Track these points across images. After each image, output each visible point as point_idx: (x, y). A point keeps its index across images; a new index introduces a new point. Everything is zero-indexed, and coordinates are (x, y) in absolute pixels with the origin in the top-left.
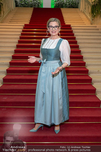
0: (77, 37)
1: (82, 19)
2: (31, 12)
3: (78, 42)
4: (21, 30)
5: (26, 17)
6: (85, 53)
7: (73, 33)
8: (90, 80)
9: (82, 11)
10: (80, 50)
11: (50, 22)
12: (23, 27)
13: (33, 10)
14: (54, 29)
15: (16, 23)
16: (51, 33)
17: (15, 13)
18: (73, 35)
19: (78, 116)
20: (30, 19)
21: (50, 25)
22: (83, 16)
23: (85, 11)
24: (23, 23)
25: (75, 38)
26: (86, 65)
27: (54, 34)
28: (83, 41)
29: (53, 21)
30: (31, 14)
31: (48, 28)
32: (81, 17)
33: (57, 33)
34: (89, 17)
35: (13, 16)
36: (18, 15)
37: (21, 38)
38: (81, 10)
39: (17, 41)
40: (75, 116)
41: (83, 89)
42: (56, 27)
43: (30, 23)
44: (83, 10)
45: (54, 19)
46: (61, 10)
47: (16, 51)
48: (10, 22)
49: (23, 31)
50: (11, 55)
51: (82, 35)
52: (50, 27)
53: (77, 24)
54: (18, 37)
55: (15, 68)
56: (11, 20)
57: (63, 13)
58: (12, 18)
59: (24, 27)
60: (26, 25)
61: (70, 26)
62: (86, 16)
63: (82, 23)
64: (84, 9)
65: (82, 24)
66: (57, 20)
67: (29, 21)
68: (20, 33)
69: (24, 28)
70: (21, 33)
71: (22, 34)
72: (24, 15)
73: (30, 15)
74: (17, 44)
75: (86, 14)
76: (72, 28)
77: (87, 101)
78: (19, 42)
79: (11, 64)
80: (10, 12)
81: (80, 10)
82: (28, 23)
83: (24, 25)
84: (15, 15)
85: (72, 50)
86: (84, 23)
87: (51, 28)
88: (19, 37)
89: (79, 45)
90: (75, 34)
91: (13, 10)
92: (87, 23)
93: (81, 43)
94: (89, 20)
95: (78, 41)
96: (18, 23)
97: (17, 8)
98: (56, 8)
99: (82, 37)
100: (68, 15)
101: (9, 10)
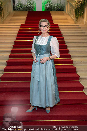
0: (63, 35)
1: (67, 20)
3: (64, 38)
4: (18, 29)
5: (22, 19)
8: (75, 69)
9: (67, 13)
10: (66, 44)
11: (41, 22)
12: (19, 27)
15: (14, 23)
16: (42, 31)
17: (13, 16)
18: (60, 33)
20: (25, 20)
21: (41, 25)
22: (68, 18)
24: (20, 23)
26: (71, 57)
27: (44, 32)
31: (39, 27)
33: (47, 31)
34: (73, 18)
36: (15, 17)
37: (18, 36)
39: (15, 38)
42: (46, 26)
43: (25, 24)
44: (68, 12)
45: (44, 20)
46: (51, 12)
47: (14, 47)
48: (9, 22)
49: (20, 30)
50: (10, 50)
51: (68, 33)
52: (41, 26)
54: (16, 35)
55: (13, 60)
57: (52, 15)
58: (11, 19)
60: (22, 25)
61: (57, 25)
62: (70, 17)
63: (68, 23)
64: (69, 12)
66: (47, 20)
67: (25, 22)
69: (21, 28)
70: (18, 32)
71: (19, 33)
73: (25, 17)
74: (15, 41)
75: (71, 15)
78: (17, 39)
79: (10, 57)
80: (9, 15)
82: (24, 24)
83: (20, 25)
84: (13, 17)
85: (60, 45)
86: (69, 23)
87: (42, 27)
89: (65, 41)
90: (62, 32)
91: (11, 13)
92: (72, 23)
94: (73, 20)
96: (16, 23)
97: (15, 11)
98: (46, 11)
99: (68, 34)
100: (56, 17)
101: (8, 13)
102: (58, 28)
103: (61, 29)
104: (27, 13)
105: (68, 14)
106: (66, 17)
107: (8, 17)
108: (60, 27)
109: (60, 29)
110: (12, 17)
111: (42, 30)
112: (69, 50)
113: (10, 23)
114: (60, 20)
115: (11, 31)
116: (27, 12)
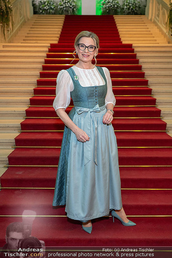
0: (144, 66)
1: (152, 34)
2: (61, 23)
3: (145, 74)
4: (45, 55)
5: (53, 32)
7: (138, 58)
9: (151, 20)
10: (151, 88)
11: (82, 37)
12: (47, 49)
13: (65, 20)
14: (87, 51)
15: (34, 42)
17: (33, 25)
18: (137, 62)
19: (151, 204)
20: (59, 36)
21: (81, 42)
22: (154, 30)
23: (157, 18)
24: (48, 42)
25: (140, 68)
26: (161, 115)
27: (85, 59)
29: (87, 36)
31: (76, 47)
32: (150, 31)
33: (91, 58)
34: (165, 31)
35: (29, 31)
36: (37, 28)
37: (44, 68)
38: (150, 18)
39: (38, 73)
42: (91, 47)
43: (59, 42)
44: (153, 17)
46: (115, 18)
47: (36, 92)
48: (24, 40)
49: (48, 56)
50: (28, 98)
51: (154, 63)
52: (80, 45)
53: (143, 42)
54: (40, 66)
55: (35, 121)
56: (26, 37)
57: (117, 25)
58: (28, 34)
59: (49, 49)
60: (52, 46)
61: (130, 46)
62: (159, 28)
63: (152, 40)
64: (155, 17)
65: (152, 42)
67: (58, 39)
68: (43, 60)
69: (50, 51)
70: (45, 60)
71: (46, 62)
72: (49, 28)
73: (59, 28)
74: (38, 79)
75: (160, 25)
76: (135, 50)
78: (42, 75)
79: (28, 113)
80: (24, 23)
81: (148, 18)
82: (56, 42)
83: (49, 45)
84: (33, 28)
86: (156, 40)
87: (82, 48)
88: (42, 67)
89: (147, 79)
90: (141, 60)
91: (28, 20)
92: (162, 41)
93: (151, 76)
94: (165, 36)
95: (147, 72)
96: (39, 42)
97: (36, 16)
98: (105, 16)
99: (153, 66)
100: (126, 28)
101: (22, 19)
102: (133, 51)
103: (138, 55)
104: (63, 20)
105: (153, 21)
106: (148, 28)
107: (22, 27)
108: (136, 49)
109: (136, 54)
110: (31, 28)
111: (81, 54)
112: (156, 99)
113: (27, 42)
114: (135, 34)
115: (28, 58)
116: (64, 17)
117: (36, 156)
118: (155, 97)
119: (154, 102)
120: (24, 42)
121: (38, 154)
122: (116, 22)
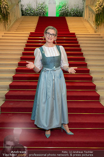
0: (81, 45)
1: (86, 27)
3: (82, 50)
4: (27, 38)
5: (32, 26)
6: (89, 60)
7: (78, 41)
8: (94, 87)
9: (86, 20)
10: (84, 57)
12: (28, 35)
17: (21, 22)
18: (78, 43)
20: (35, 28)
22: (87, 25)
23: (89, 19)
24: (29, 31)
25: (79, 46)
26: (90, 72)
27: (49, 41)
28: (87, 49)
30: (37, 23)
34: (93, 26)
35: (19, 25)
36: (24, 23)
38: (85, 19)
39: (23, 48)
40: (79, 122)
41: (87, 96)
44: (87, 18)
45: (52, 27)
46: (66, 18)
47: (22, 59)
48: (16, 30)
49: (29, 39)
50: (17, 62)
55: (21, 75)
56: (17, 28)
60: (31, 33)
61: (74, 34)
62: (90, 24)
63: (86, 31)
64: (88, 18)
69: (30, 36)
70: (27, 41)
71: (28, 42)
73: (35, 24)
74: (23, 51)
75: (90, 22)
77: (91, 107)
78: (25, 49)
79: (17, 71)
80: (17, 21)
81: (84, 19)
82: (34, 31)
84: (21, 23)
86: (88, 31)
88: (25, 45)
89: (83, 52)
90: (79, 42)
91: (19, 19)
92: (91, 31)
94: (93, 28)
95: (82, 49)
96: (24, 31)
97: (23, 16)
101: (15, 18)
102: (75, 37)
106: (84, 24)
107: (15, 23)
108: (77, 36)
116: (38, 18)
117: (21, 94)
118: (87, 62)
119: (86, 65)
120: (16, 31)
121: (22, 93)
122: (67, 21)
